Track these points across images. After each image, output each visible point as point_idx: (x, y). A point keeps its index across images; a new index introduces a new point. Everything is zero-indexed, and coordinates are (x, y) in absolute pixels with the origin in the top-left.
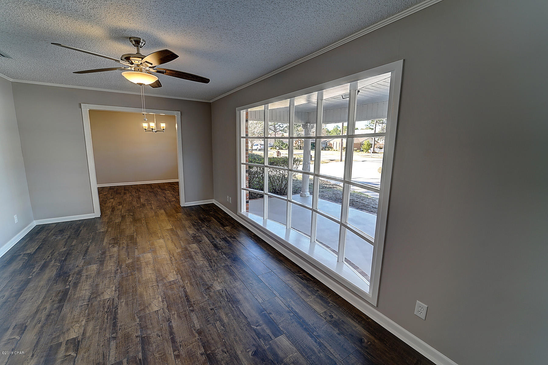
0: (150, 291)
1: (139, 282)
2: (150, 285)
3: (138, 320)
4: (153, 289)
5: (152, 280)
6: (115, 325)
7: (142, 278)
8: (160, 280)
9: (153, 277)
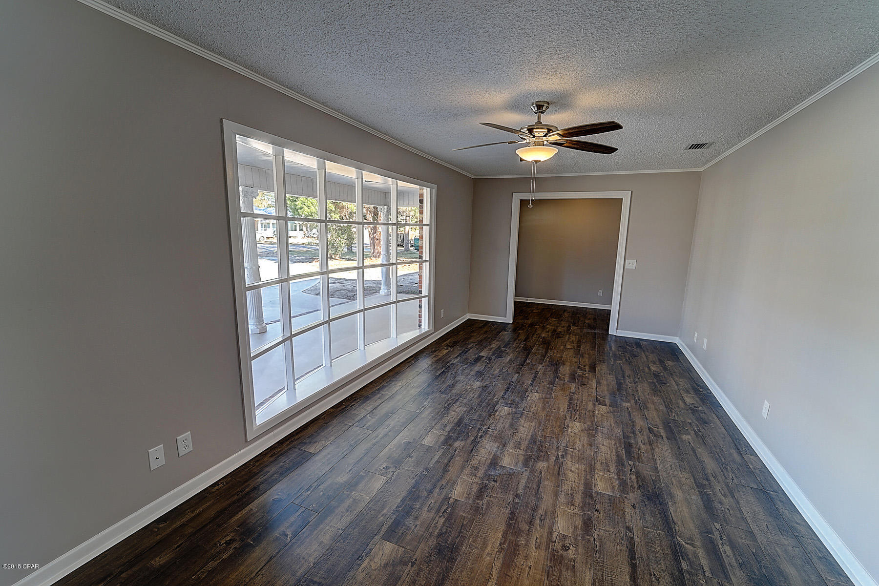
0: (534, 408)
1: (540, 423)
2: (531, 413)
3: (553, 394)
4: (530, 408)
5: (526, 418)
6: (571, 399)
7: (535, 426)
8: (518, 414)
9: (523, 421)
